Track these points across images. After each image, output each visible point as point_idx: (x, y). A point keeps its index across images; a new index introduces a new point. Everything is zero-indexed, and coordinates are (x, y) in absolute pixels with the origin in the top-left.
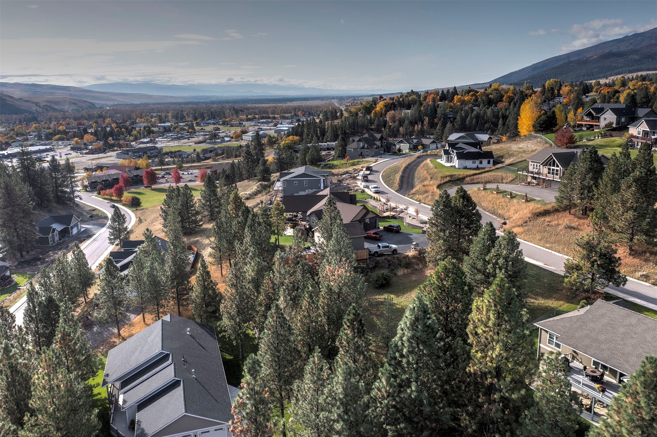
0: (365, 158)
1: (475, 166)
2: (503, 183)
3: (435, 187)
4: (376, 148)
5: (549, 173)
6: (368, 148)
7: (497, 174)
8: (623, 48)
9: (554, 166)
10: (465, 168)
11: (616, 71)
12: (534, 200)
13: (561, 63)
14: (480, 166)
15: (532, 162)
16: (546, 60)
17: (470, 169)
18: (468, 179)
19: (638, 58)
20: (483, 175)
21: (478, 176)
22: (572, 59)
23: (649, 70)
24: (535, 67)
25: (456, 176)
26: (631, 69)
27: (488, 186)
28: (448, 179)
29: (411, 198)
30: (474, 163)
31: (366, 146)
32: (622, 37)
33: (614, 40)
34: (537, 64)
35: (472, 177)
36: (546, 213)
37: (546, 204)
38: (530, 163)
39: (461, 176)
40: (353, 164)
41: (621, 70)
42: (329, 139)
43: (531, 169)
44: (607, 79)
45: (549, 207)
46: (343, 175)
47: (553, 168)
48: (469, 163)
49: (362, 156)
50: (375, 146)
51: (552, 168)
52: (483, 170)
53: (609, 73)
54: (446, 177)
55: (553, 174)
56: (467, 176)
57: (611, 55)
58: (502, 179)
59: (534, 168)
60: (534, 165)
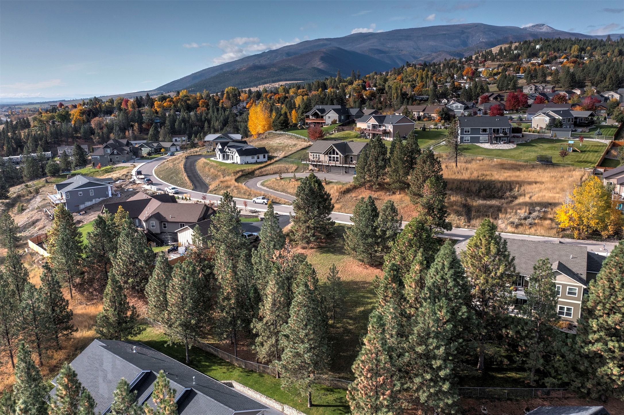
0: (116, 164)
1: (254, 161)
2: (289, 173)
3: (233, 181)
4: (127, 153)
5: (330, 160)
6: (118, 154)
7: (281, 165)
8: (263, 62)
9: (334, 154)
10: (247, 163)
11: (263, 81)
12: (331, 182)
13: (216, 73)
14: (258, 161)
15: (311, 153)
16: (203, 70)
17: (251, 163)
18: (257, 172)
19: (276, 70)
20: (269, 168)
21: (264, 169)
22: (224, 70)
23: (286, 80)
24: (194, 76)
25: (246, 171)
26: (274, 79)
27: (283, 175)
28: (240, 173)
29: (215, 194)
30: (253, 158)
31: (115, 152)
32: (261, 53)
33: (255, 55)
34: (195, 73)
35: (260, 170)
36: (348, 191)
37: (343, 184)
38: (310, 154)
39: (250, 171)
40: (107, 171)
41: (265, 80)
42: (31, 150)
43: (311, 158)
44: (257, 87)
45: (348, 186)
46: (117, 181)
47: (334, 156)
48: (249, 159)
49: (112, 162)
50: (126, 152)
51: (332, 156)
52: (266, 164)
53: (258, 82)
54: (238, 172)
55: (334, 160)
56: (255, 170)
57: (255, 68)
58: (287, 169)
59: (314, 158)
60: (313, 155)
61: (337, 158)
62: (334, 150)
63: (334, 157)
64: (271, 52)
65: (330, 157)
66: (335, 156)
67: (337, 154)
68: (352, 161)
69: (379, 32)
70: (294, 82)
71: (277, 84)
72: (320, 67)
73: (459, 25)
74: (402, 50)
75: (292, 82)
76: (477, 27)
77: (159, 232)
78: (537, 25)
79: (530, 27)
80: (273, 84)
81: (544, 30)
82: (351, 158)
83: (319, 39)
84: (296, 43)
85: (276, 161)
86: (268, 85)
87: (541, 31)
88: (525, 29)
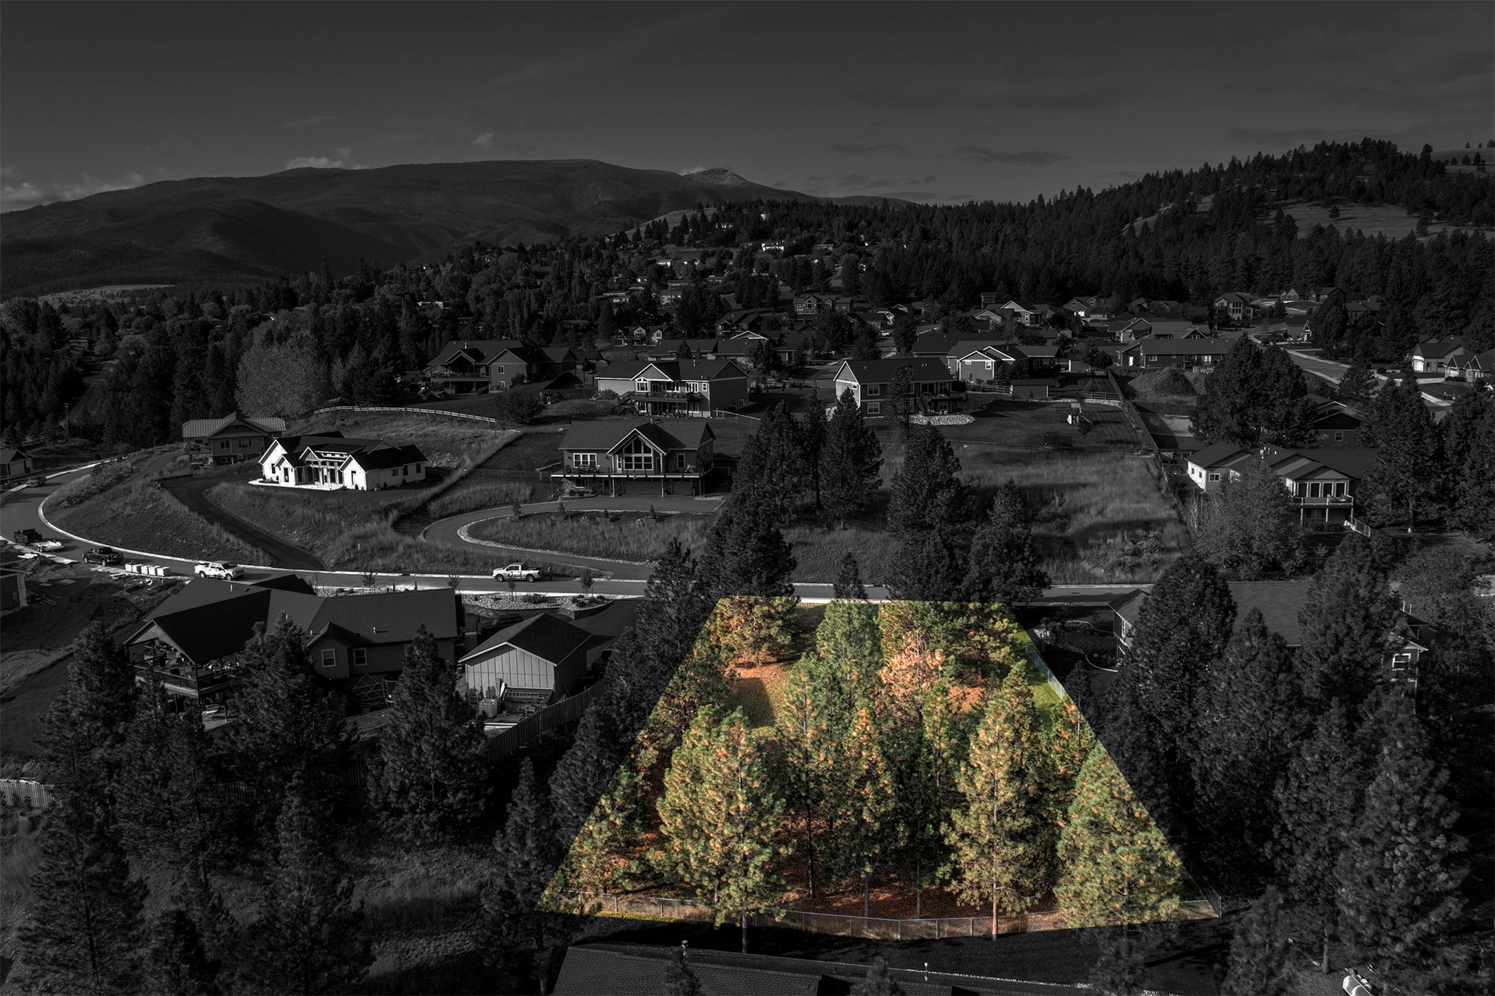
1: (397, 480)
2: (525, 502)
3: (392, 533)
5: (629, 466)
7: (483, 487)
8: (40, 232)
9: (638, 451)
11: (51, 283)
12: (667, 516)
15: (572, 451)
17: (403, 487)
19: (89, 255)
23: (123, 282)
26: (85, 278)
28: (393, 513)
30: (394, 473)
33: (13, 213)
35: (438, 502)
38: (566, 455)
41: (58, 280)
43: (571, 463)
47: (638, 455)
51: (634, 455)
52: (439, 487)
53: (37, 287)
54: (386, 509)
55: (638, 466)
56: (426, 502)
57: (21, 247)
58: (507, 495)
60: (577, 457)
61: (648, 459)
62: (638, 442)
63: (639, 459)
64: (60, 207)
65: (628, 459)
66: (643, 455)
67: (647, 450)
68: (681, 465)
69: (357, 168)
70: (148, 287)
71: (98, 290)
72: (214, 250)
73: (547, 162)
74: (420, 215)
75: (143, 287)
76: (587, 166)
77: (345, 674)
78: (712, 171)
79: (698, 175)
80: (85, 292)
81: (727, 181)
82: (681, 458)
83: (199, 179)
84: (133, 186)
85: (462, 478)
86: (70, 294)
87: (721, 183)
88: (689, 178)
